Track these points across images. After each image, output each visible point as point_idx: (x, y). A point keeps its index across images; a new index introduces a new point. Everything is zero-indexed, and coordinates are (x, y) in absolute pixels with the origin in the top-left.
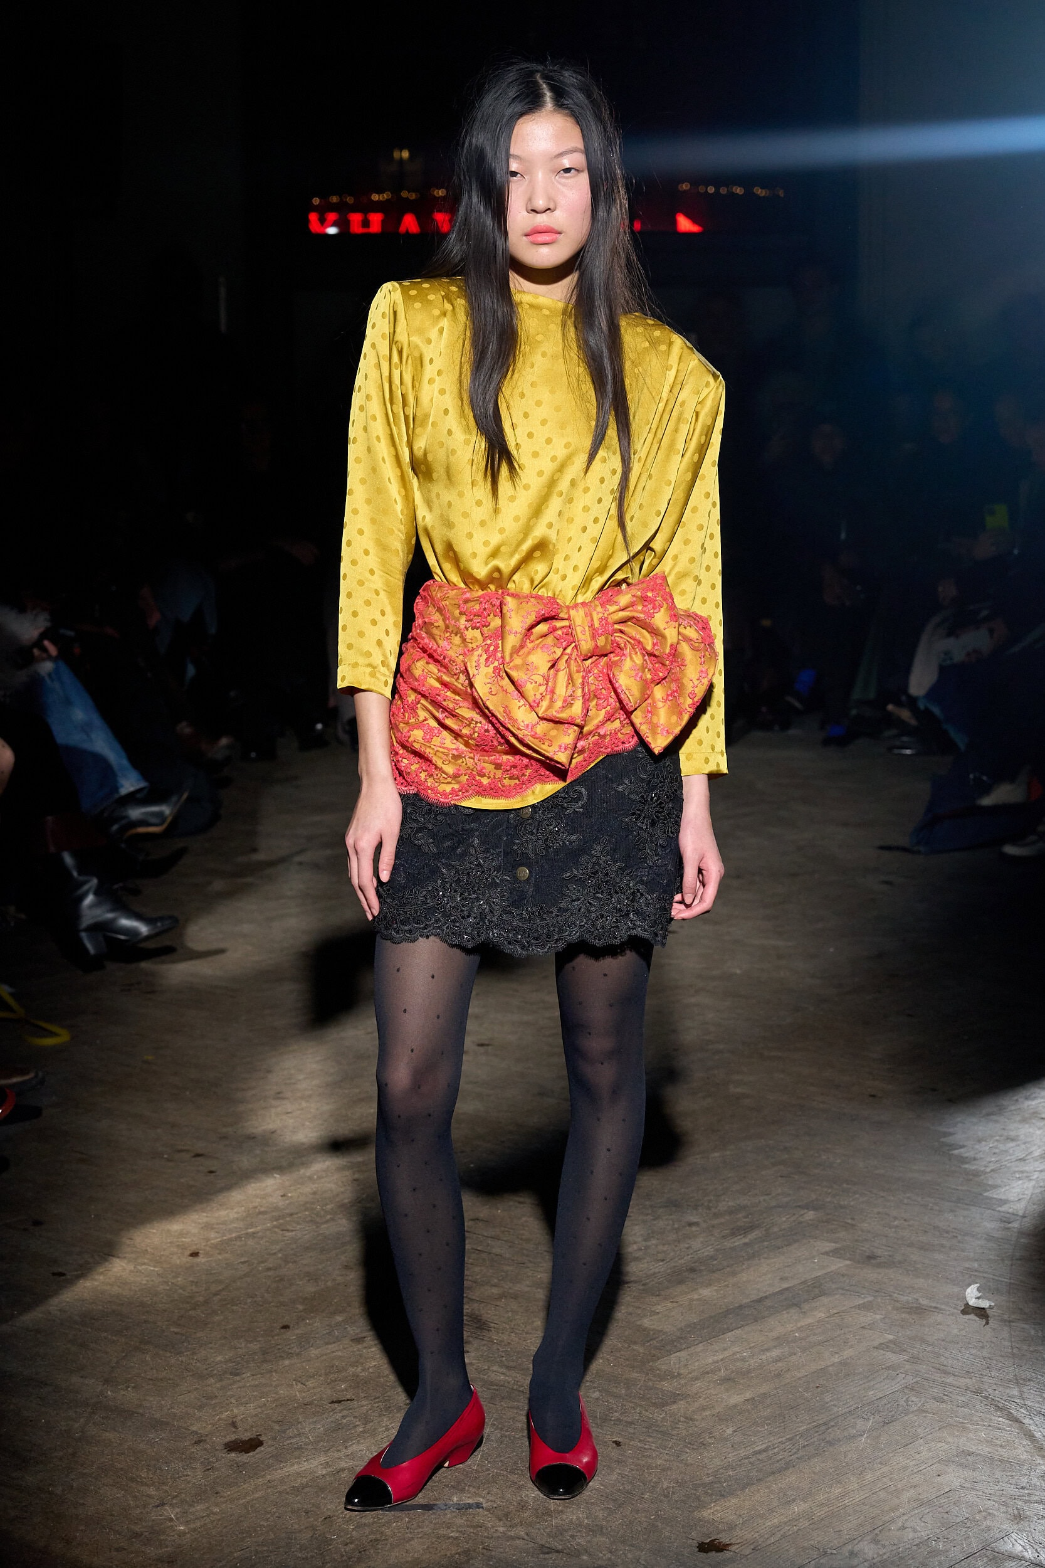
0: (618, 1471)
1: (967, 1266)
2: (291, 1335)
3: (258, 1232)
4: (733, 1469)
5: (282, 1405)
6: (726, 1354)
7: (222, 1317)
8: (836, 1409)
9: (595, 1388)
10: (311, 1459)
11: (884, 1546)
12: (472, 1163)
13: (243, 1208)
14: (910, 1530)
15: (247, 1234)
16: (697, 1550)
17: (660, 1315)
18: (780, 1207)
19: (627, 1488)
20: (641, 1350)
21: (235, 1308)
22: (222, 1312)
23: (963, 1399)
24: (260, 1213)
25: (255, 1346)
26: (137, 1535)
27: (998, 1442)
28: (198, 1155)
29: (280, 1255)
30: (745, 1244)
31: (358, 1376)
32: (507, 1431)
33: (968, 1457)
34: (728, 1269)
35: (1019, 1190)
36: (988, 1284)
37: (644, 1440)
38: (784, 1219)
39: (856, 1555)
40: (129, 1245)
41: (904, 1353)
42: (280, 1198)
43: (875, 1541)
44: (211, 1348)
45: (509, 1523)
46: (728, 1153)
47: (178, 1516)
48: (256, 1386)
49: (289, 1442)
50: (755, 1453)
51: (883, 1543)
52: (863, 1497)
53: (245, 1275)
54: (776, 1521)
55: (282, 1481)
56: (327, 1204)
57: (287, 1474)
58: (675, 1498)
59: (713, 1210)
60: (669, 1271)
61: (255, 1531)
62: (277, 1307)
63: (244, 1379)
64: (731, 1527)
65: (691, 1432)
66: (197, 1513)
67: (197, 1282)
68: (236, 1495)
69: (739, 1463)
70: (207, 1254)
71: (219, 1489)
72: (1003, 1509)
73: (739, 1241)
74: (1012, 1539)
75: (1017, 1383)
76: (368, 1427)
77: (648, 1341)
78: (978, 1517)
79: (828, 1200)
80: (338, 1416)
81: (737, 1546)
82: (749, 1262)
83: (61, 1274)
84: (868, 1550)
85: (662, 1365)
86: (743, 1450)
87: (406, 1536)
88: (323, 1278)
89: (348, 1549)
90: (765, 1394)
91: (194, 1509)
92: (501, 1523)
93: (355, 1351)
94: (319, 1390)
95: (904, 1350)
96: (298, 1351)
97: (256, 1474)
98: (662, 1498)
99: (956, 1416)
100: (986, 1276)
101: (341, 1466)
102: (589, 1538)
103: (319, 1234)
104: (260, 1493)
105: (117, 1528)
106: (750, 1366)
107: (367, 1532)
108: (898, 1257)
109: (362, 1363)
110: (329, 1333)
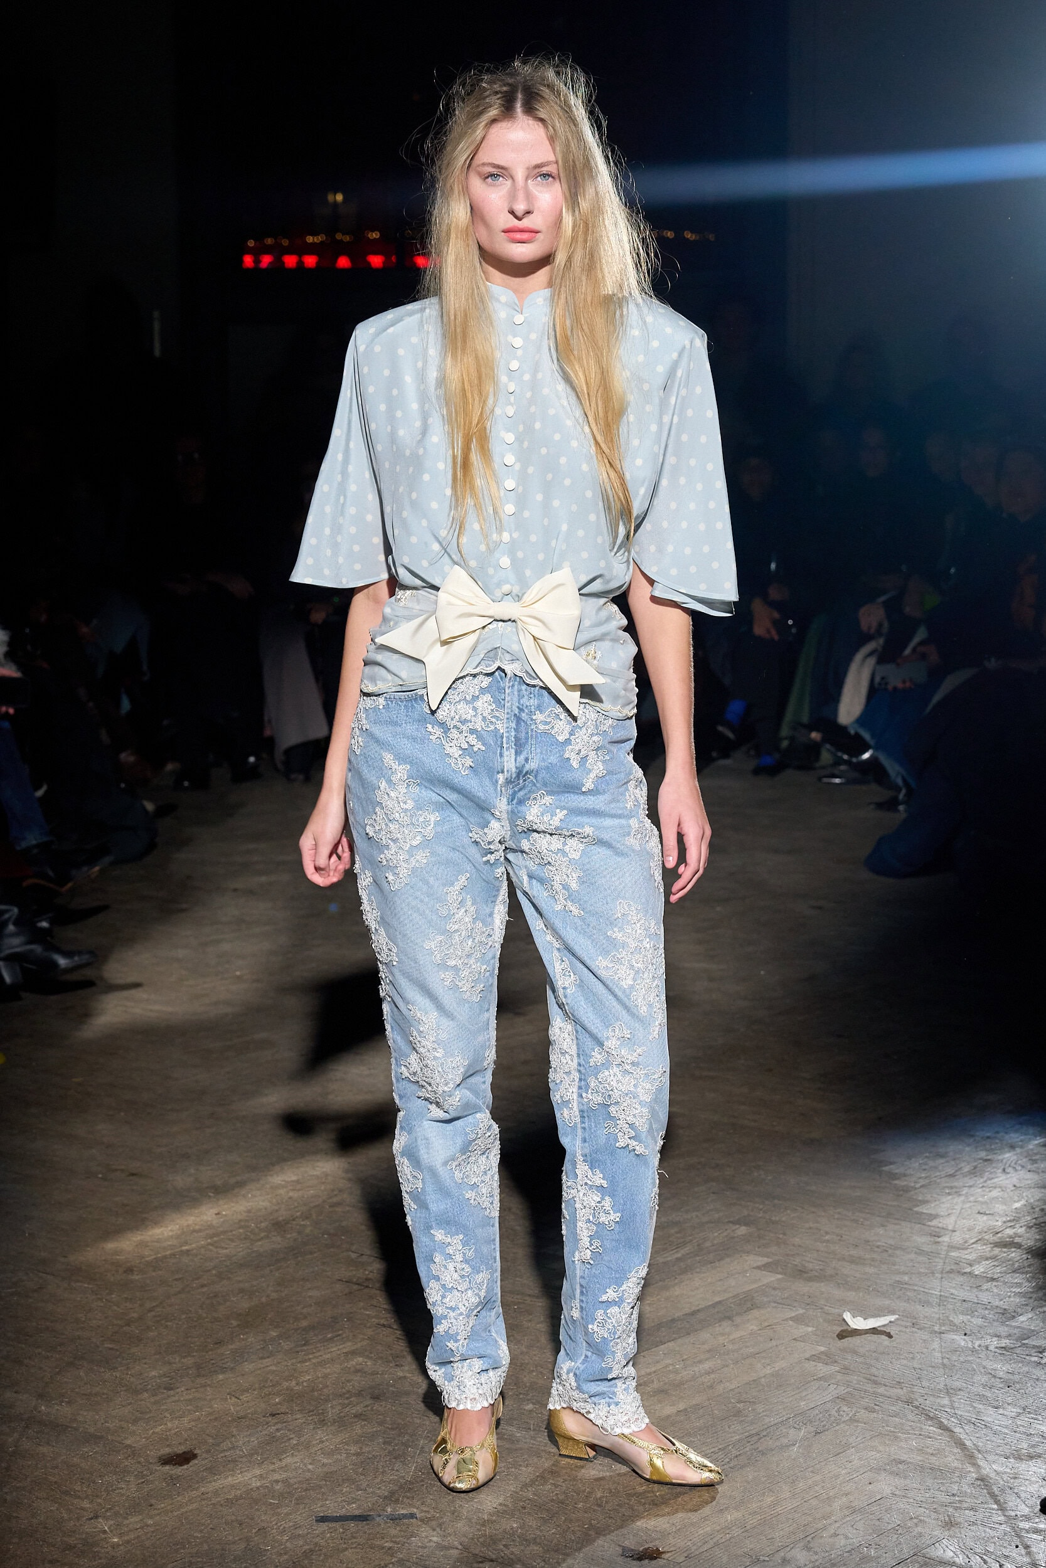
1: (897, 1279)
2: (227, 1350)
3: (192, 1250)
5: (216, 1419)
6: (659, 1366)
7: (156, 1333)
8: (767, 1420)
9: (528, 1400)
10: (245, 1471)
11: (816, 1553)
13: (177, 1226)
14: (842, 1537)
15: (181, 1251)
18: (712, 1222)
21: (169, 1324)
22: (156, 1328)
23: (894, 1408)
24: (194, 1231)
25: (189, 1361)
26: (70, 1547)
27: (929, 1450)
28: (133, 1175)
29: (214, 1272)
30: (678, 1259)
31: (292, 1390)
33: (900, 1466)
34: (661, 1283)
35: (948, 1205)
36: (919, 1297)
38: (716, 1234)
39: (789, 1561)
41: (835, 1364)
42: (214, 1216)
43: (808, 1548)
44: (145, 1364)
45: (442, 1533)
47: (112, 1528)
48: (190, 1400)
49: (222, 1455)
51: (815, 1550)
52: (795, 1505)
53: (179, 1292)
54: (708, 1529)
55: (216, 1493)
56: (261, 1222)
57: (221, 1486)
58: (609, 1507)
61: (189, 1543)
62: (211, 1322)
63: (178, 1393)
64: (665, 1536)
66: (131, 1526)
67: (131, 1299)
68: (169, 1507)
71: (153, 1501)
72: (934, 1515)
73: (672, 1256)
74: (943, 1545)
75: (948, 1393)
76: (302, 1439)
78: (909, 1524)
79: (760, 1215)
80: (272, 1429)
81: (670, 1554)
82: (682, 1276)
84: (801, 1557)
87: (340, 1546)
88: (257, 1294)
89: (281, 1560)
90: (697, 1405)
91: (128, 1522)
92: (435, 1533)
93: (287, 1366)
94: (253, 1403)
95: (836, 1362)
96: (232, 1365)
97: (191, 1486)
98: (596, 1508)
99: (887, 1426)
100: (916, 1288)
101: (275, 1478)
102: (522, 1548)
103: (253, 1252)
104: (194, 1506)
105: (51, 1540)
106: (682, 1378)
107: (301, 1543)
108: (829, 1271)
109: (296, 1378)
110: (263, 1348)
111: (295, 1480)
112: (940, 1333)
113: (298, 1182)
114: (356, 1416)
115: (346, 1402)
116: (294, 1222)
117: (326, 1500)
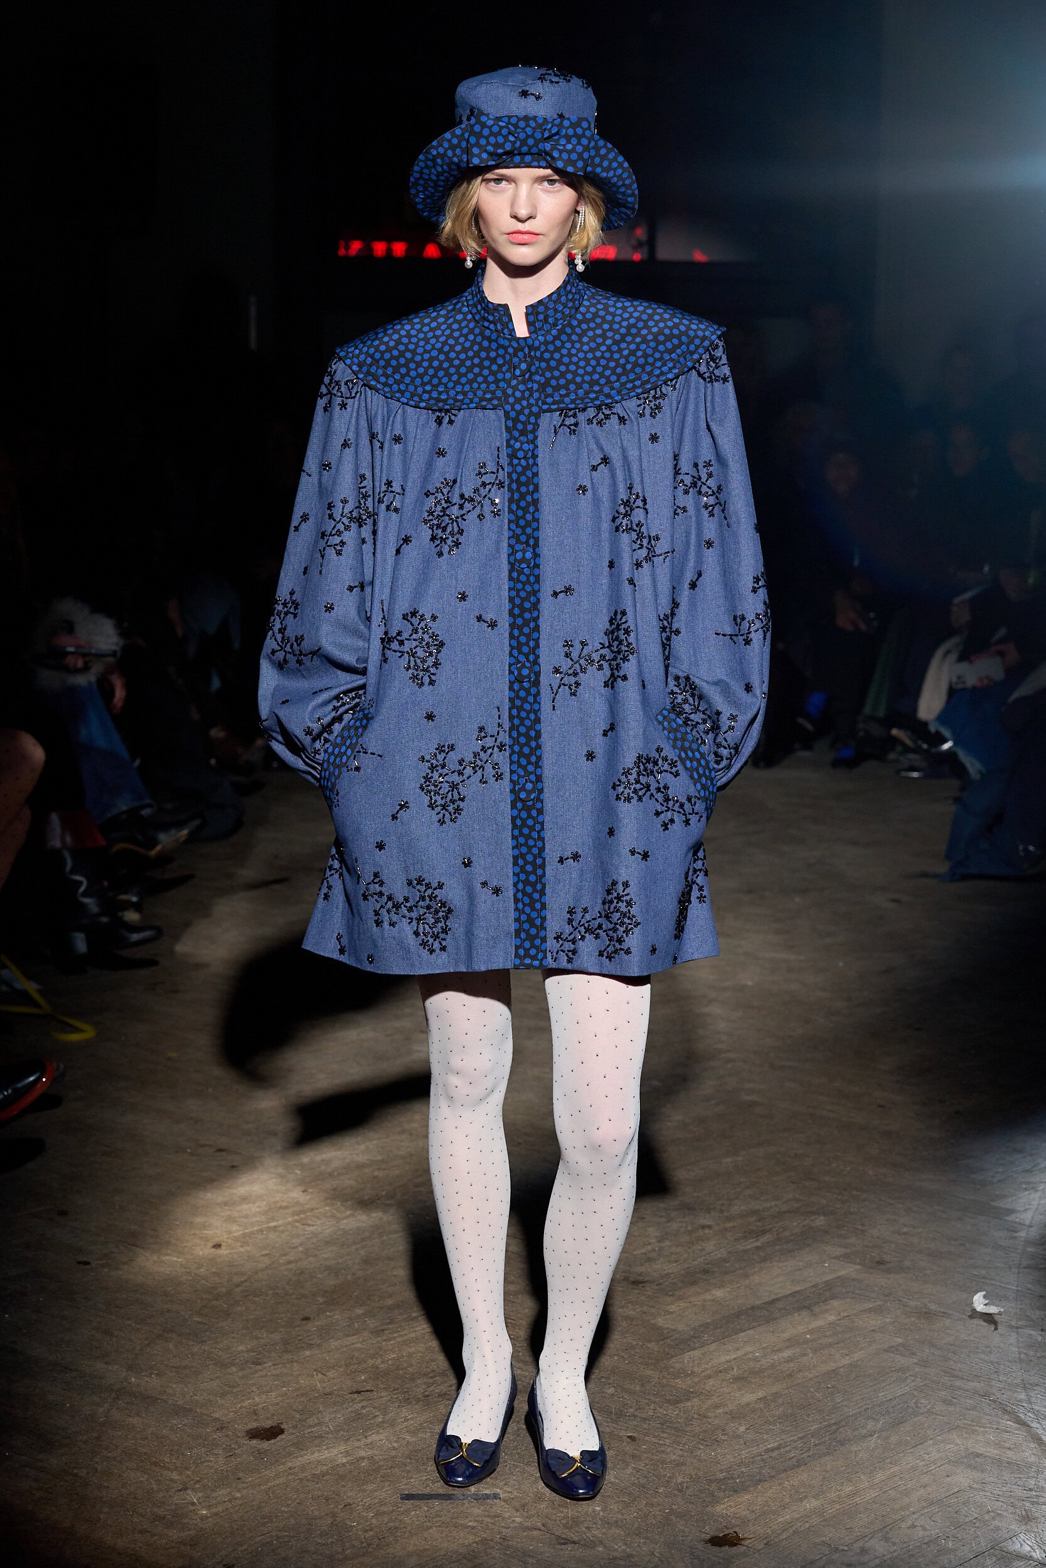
0: (633, 1465)
1: (975, 1273)
2: (312, 1327)
3: (279, 1226)
4: (747, 1466)
5: (302, 1395)
6: (739, 1353)
7: (244, 1308)
8: (846, 1409)
9: (610, 1384)
10: (332, 1447)
11: (894, 1544)
13: (265, 1202)
14: (920, 1528)
15: (269, 1227)
16: (710, 1543)
17: (674, 1315)
18: (792, 1212)
19: (642, 1482)
20: (656, 1349)
21: (256, 1299)
22: (244, 1303)
24: (281, 1207)
25: (276, 1337)
26: (161, 1518)
27: (1007, 1445)
28: (220, 1150)
29: (301, 1249)
30: (757, 1248)
31: (377, 1368)
33: (977, 1459)
34: (741, 1271)
35: (1026, 1200)
36: (995, 1291)
37: (658, 1436)
38: (795, 1224)
39: (867, 1551)
40: (152, 1236)
41: (913, 1356)
42: (301, 1193)
43: (886, 1539)
44: (233, 1338)
45: (525, 1514)
46: (740, 1158)
47: (201, 1500)
48: (277, 1375)
49: (309, 1430)
50: (768, 1451)
51: (894, 1540)
52: (874, 1495)
53: (266, 1268)
54: (788, 1517)
55: (303, 1468)
57: (308, 1462)
58: (689, 1492)
60: (682, 1272)
61: (277, 1517)
62: (298, 1299)
63: (265, 1368)
64: (745, 1522)
65: (705, 1428)
66: (219, 1499)
67: (219, 1274)
68: (257, 1481)
69: (751, 1460)
70: (229, 1246)
71: (241, 1475)
72: (1011, 1509)
73: (751, 1244)
74: (1019, 1540)
75: (1025, 1388)
76: (387, 1417)
77: (663, 1340)
78: (987, 1517)
79: (838, 1206)
80: (358, 1406)
81: (749, 1541)
82: (761, 1265)
83: (87, 1263)
84: (879, 1547)
85: (676, 1363)
86: (756, 1448)
87: (425, 1524)
88: (343, 1272)
89: (367, 1536)
90: (777, 1393)
91: (216, 1494)
92: (518, 1514)
93: (372, 1344)
94: (339, 1380)
95: (913, 1354)
96: (318, 1342)
97: (277, 1461)
98: (676, 1492)
99: (965, 1419)
100: (993, 1282)
101: (361, 1455)
102: (604, 1530)
103: (339, 1229)
104: (281, 1480)
105: (140, 1511)
106: (762, 1365)
107: (386, 1520)
108: (907, 1263)
109: (381, 1356)
110: (349, 1326)
111: (381, 1457)
112: (1017, 1328)
113: (383, 1161)
114: (440, 1395)
115: (431, 1381)
117: (411, 1478)
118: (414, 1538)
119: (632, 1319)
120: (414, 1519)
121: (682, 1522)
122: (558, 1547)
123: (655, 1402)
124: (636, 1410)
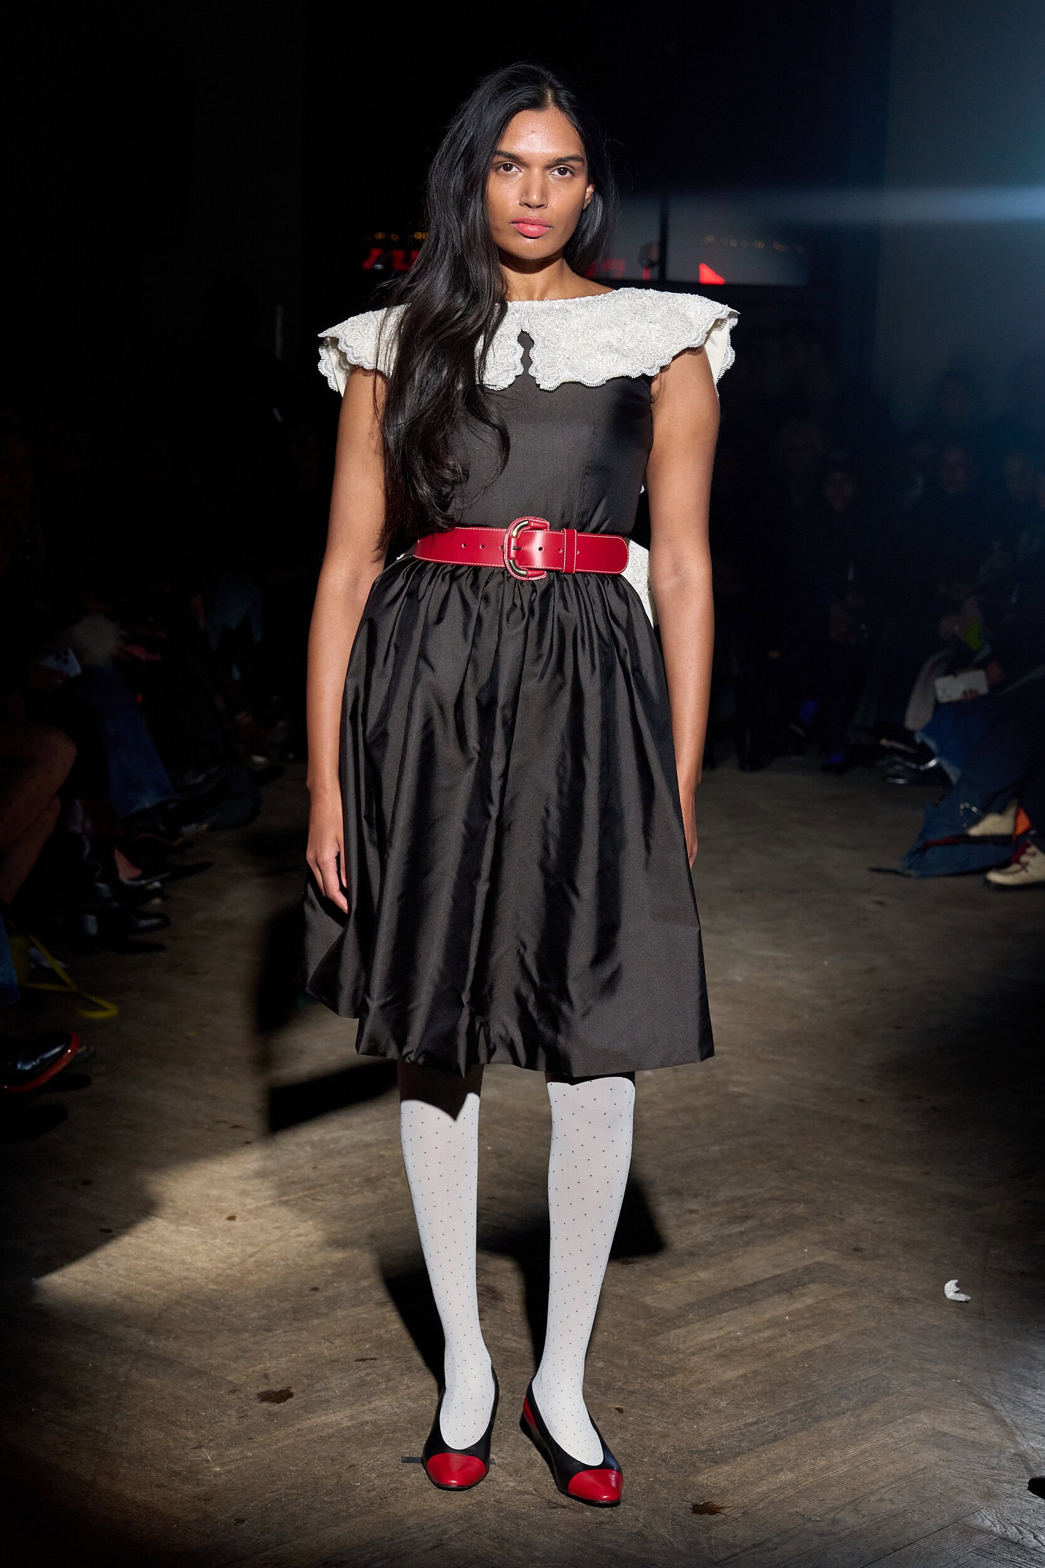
0: (620, 1435)
2: (320, 1297)
3: (290, 1200)
4: (727, 1439)
5: (311, 1361)
6: (722, 1333)
7: (256, 1277)
8: (821, 1388)
9: (599, 1358)
10: (337, 1411)
11: (864, 1516)
12: (489, 1145)
13: (277, 1177)
14: (888, 1502)
15: (280, 1201)
16: (691, 1511)
17: (661, 1295)
18: (774, 1199)
19: (628, 1452)
20: (643, 1326)
21: (269, 1269)
22: (256, 1273)
23: (939, 1384)
24: (293, 1183)
25: (287, 1305)
26: (177, 1474)
27: (971, 1425)
28: (236, 1127)
30: (742, 1233)
31: (381, 1337)
32: (518, 1394)
33: (943, 1438)
34: (724, 1255)
36: (966, 1279)
37: (644, 1409)
38: (777, 1211)
39: (838, 1522)
40: (171, 1207)
41: (886, 1339)
42: (311, 1169)
43: (857, 1511)
44: (246, 1305)
45: (519, 1479)
46: (727, 1147)
47: (214, 1458)
48: (288, 1342)
49: (317, 1395)
50: (746, 1425)
51: (864, 1512)
52: (846, 1470)
53: (278, 1240)
54: (764, 1488)
55: (311, 1430)
56: (354, 1178)
57: (315, 1424)
58: (672, 1462)
59: (712, 1200)
61: (285, 1475)
62: (307, 1270)
63: (276, 1335)
64: (724, 1492)
65: (688, 1403)
66: (231, 1457)
67: (233, 1244)
68: (267, 1441)
69: (731, 1433)
70: (243, 1218)
71: (253, 1435)
72: (974, 1486)
73: (736, 1229)
74: (981, 1515)
75: (989, 1371)
76: (390, 1384)
77: (651, 1317)
78: (951, 1493)
79: (819, 1195)
80: (363, 1373)
81: (727, 1510)
82: (745, 1249)
83: (109, 1231)
84: (850, 1519)
85: (662, 1340)
86: (736, 1422)
87: (424, 1486)
88: (350, 1245)
89: (370, 1496)
90: (756, 1371)
91: (229, 1453)
92: (511, 1479)
93: (377, 1314)
94: (345, 1348)
96: (326, 1311)
97: (286, 1423)
98: (660, 1462)
99: (933, 1400)
101: (365, 1419)
103: (347, 1205)
104: (290, 1441)
105: (158, 1467)
106: (743, 1344)
107: (388, 1481)
108: (881, 1251)
109: (385, 1326)
110: (355, 1297)
111: (383, 1422)
112: (984, 1315)
116: (385, 1179)
117: (412, 1442)
118: (414, 1499)
119: (621, 1298)
120: (415, 1481)
121: (665, 1491)
122: (549, 1511)
123: (641, 1377)
124: (624, 1383)
